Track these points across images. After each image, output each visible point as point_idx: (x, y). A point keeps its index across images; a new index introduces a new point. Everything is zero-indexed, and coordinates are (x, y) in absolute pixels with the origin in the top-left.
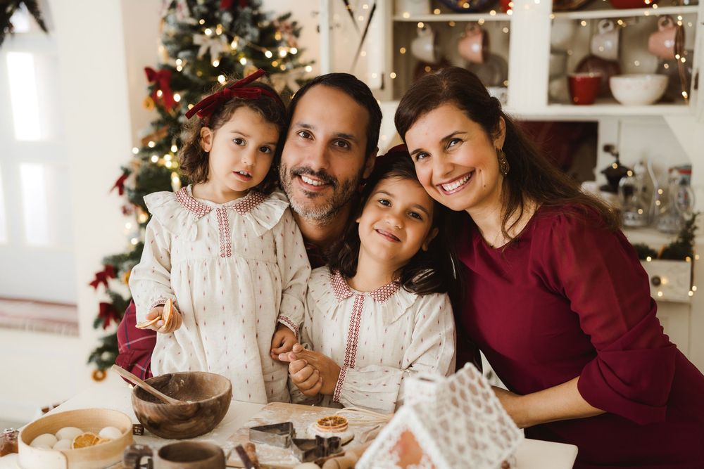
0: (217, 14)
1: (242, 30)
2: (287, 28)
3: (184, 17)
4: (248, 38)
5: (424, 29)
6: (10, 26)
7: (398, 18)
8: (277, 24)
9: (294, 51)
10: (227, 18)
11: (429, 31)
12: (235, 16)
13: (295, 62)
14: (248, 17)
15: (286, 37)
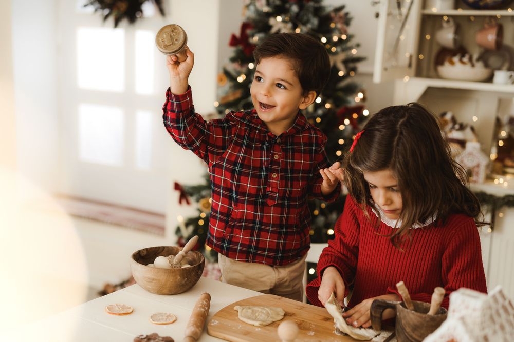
0: (287, 6)
1: (305, 18)
2: (341, 18)
3: (262, 5)
4: (309, 26)
5: (448, 21)
6: (141, 11)
7: (427, 12)
8: (333, 15)
9: (344, 37)
10: (295, 9)
11: (452, 23)
12: (301, 7)
13: (344, 46)
14: (311, 9)
15: (339, 26)
